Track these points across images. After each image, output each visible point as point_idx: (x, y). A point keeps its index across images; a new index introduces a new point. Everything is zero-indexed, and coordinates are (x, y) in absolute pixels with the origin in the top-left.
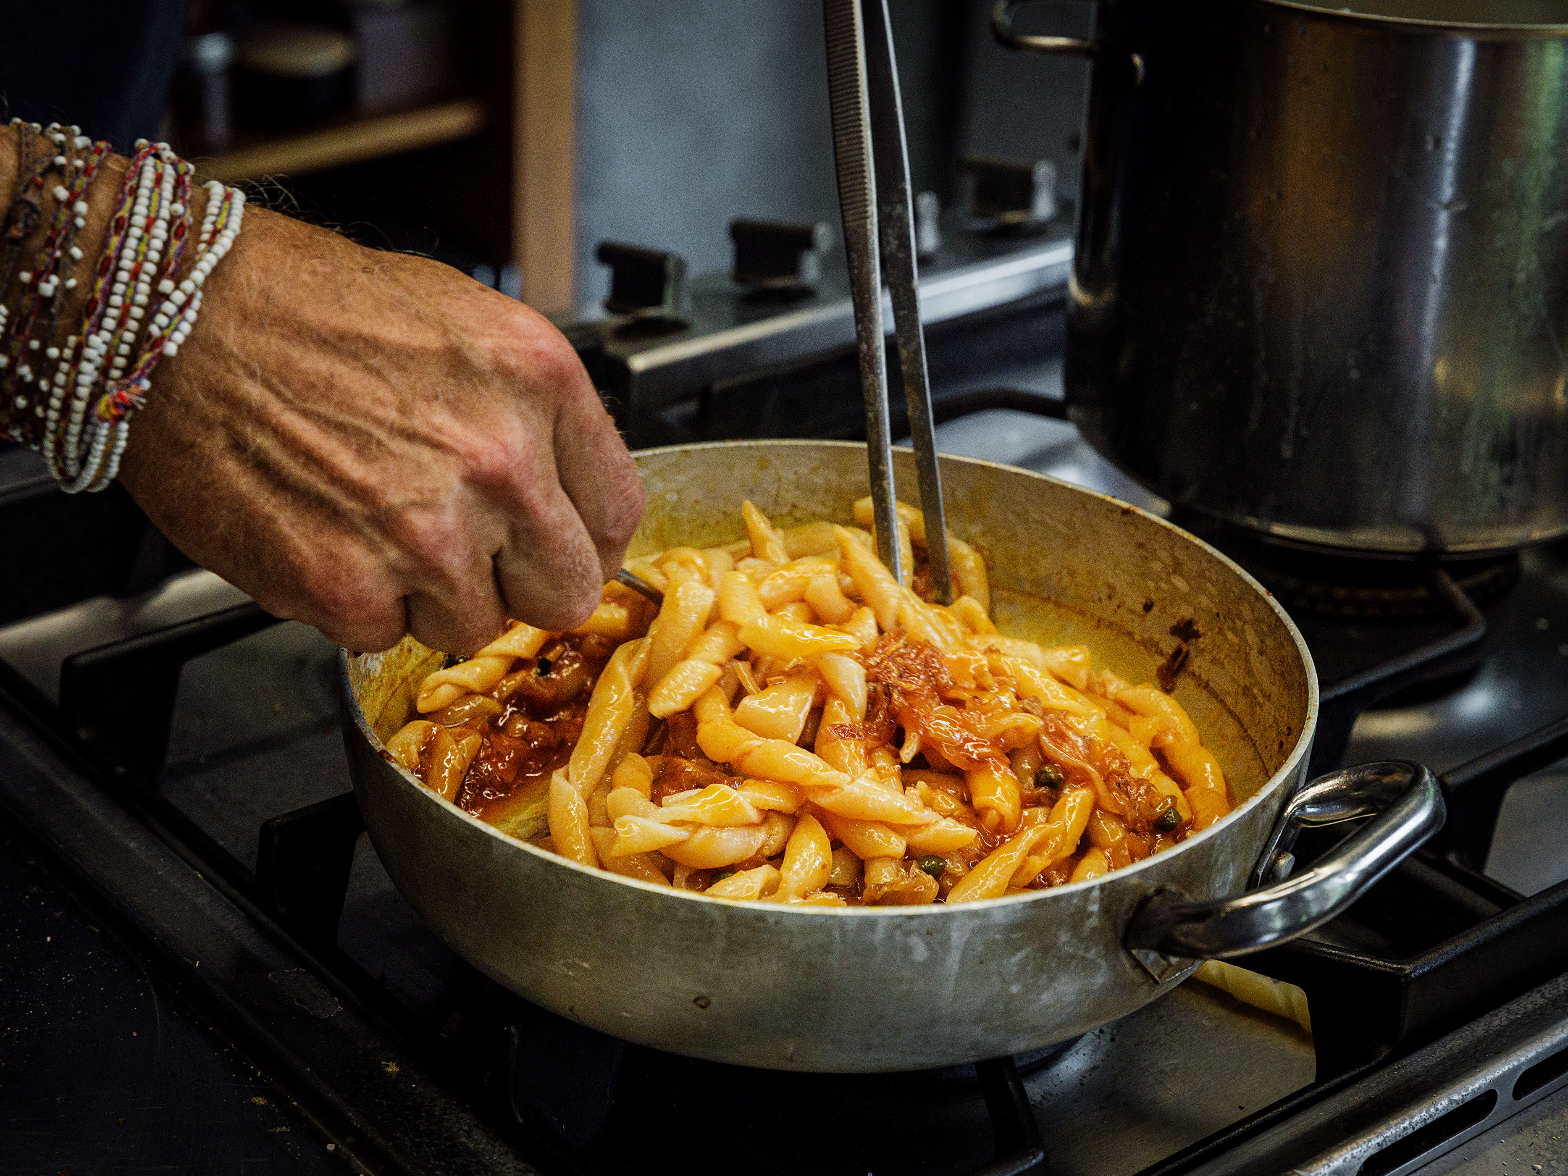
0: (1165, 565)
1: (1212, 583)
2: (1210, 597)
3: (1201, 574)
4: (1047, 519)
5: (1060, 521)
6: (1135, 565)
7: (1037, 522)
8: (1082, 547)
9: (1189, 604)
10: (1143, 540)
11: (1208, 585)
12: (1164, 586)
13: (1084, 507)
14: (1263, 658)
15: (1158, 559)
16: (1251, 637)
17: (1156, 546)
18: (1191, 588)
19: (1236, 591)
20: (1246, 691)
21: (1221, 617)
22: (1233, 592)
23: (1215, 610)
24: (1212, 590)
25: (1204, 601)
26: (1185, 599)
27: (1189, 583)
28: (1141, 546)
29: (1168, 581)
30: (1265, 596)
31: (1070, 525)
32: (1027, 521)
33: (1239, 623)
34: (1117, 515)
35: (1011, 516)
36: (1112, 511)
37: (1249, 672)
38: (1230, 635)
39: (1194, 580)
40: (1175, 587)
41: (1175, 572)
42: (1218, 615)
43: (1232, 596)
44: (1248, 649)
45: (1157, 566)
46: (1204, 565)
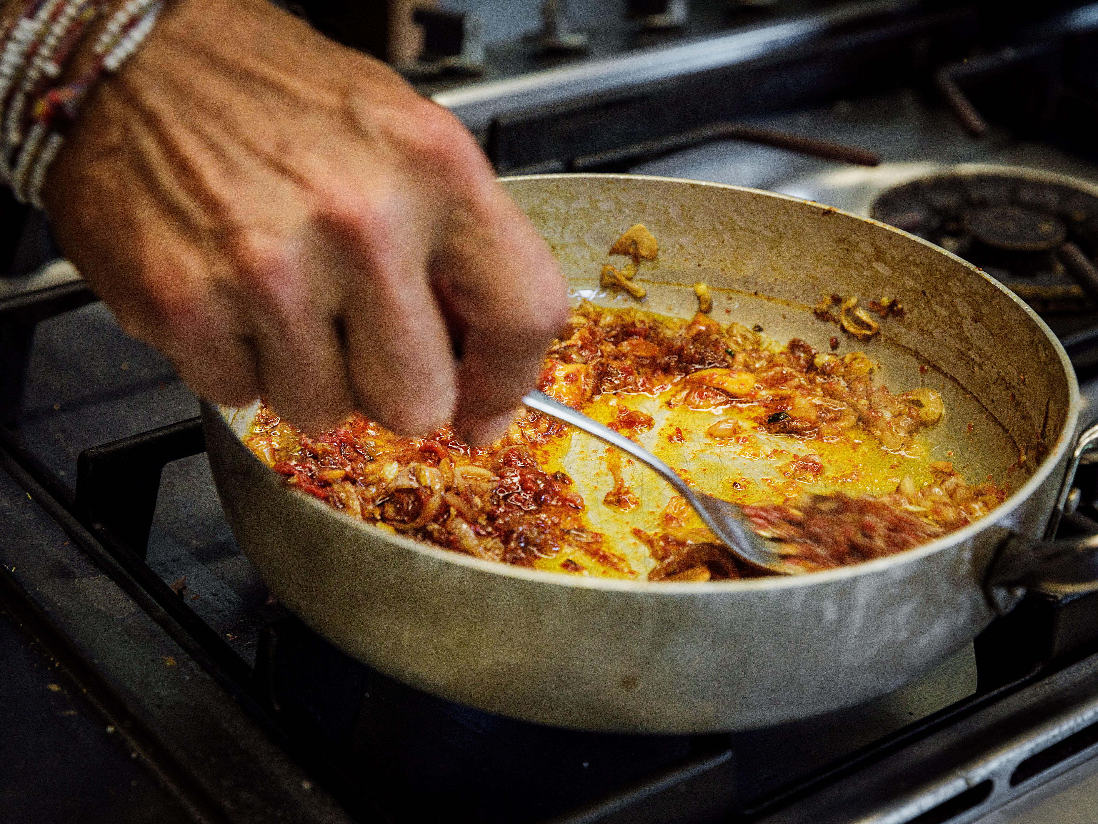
0: (866, 255)
1: (918, 267)
2: (916, 278)
3: (904, 260)
4: (752, 225)
5: (764, 226)
6: (837, 257)
7: (741, 229)
8: (785, 247)
9: (893, 286)
10: (844, 236)
11: (912, 267)
12: (867, 273)
13: (787, 212)
14: (979, 324)
15: (860, 250)
16: (962, 307)
17: (858, 239)
18: (894, 272)
19: (944, 270)
20: (962, 355)
21: (928, 295)
22: (940, 271)
23: (920, 289)
24: (916, 271)
25: (909, 282)
26: (889, 281)
27: (893, 269)
28: (842, 240)
29: (871, 268)
30: (977, 271)
31: (773, 228)
32: (733, 230)
33: (947, 298)
34: (819, 216)
35: (718, 227)
36: (813, 213)
37: (964, 339)
38: (938, 309)
39: (897, 265)
40: (878, 272)
41: (876, 260)
42: (924, 293)
43: (938, 275)
44: (959, 318)
45: (859, 257)
46: (907, 251)
